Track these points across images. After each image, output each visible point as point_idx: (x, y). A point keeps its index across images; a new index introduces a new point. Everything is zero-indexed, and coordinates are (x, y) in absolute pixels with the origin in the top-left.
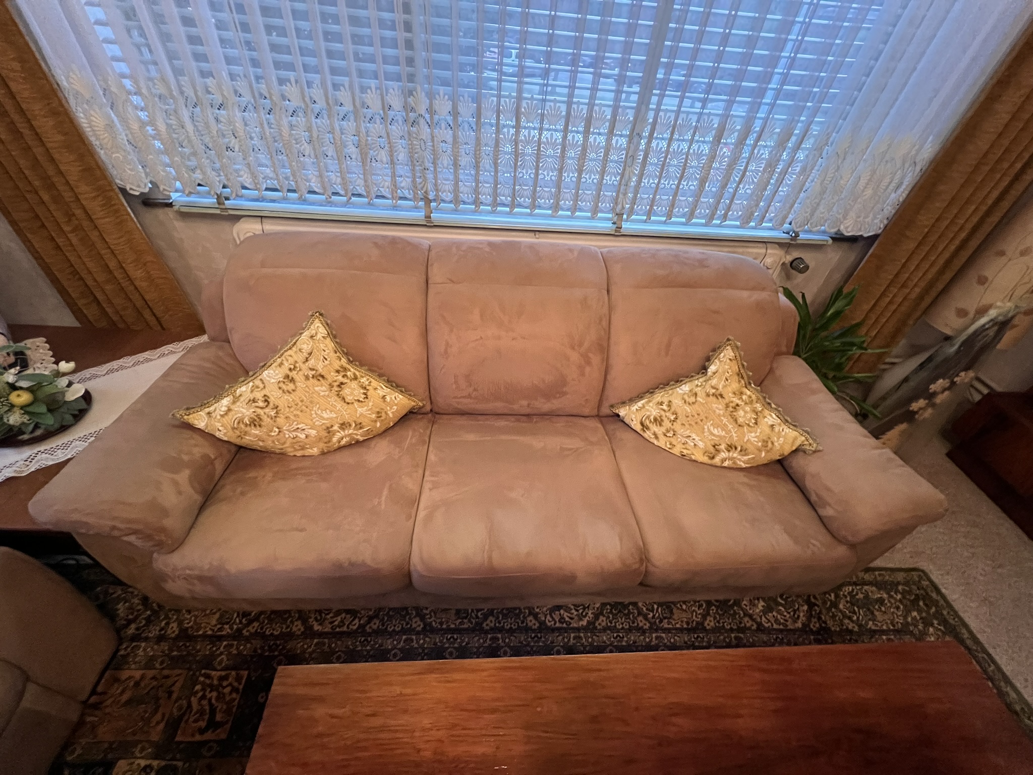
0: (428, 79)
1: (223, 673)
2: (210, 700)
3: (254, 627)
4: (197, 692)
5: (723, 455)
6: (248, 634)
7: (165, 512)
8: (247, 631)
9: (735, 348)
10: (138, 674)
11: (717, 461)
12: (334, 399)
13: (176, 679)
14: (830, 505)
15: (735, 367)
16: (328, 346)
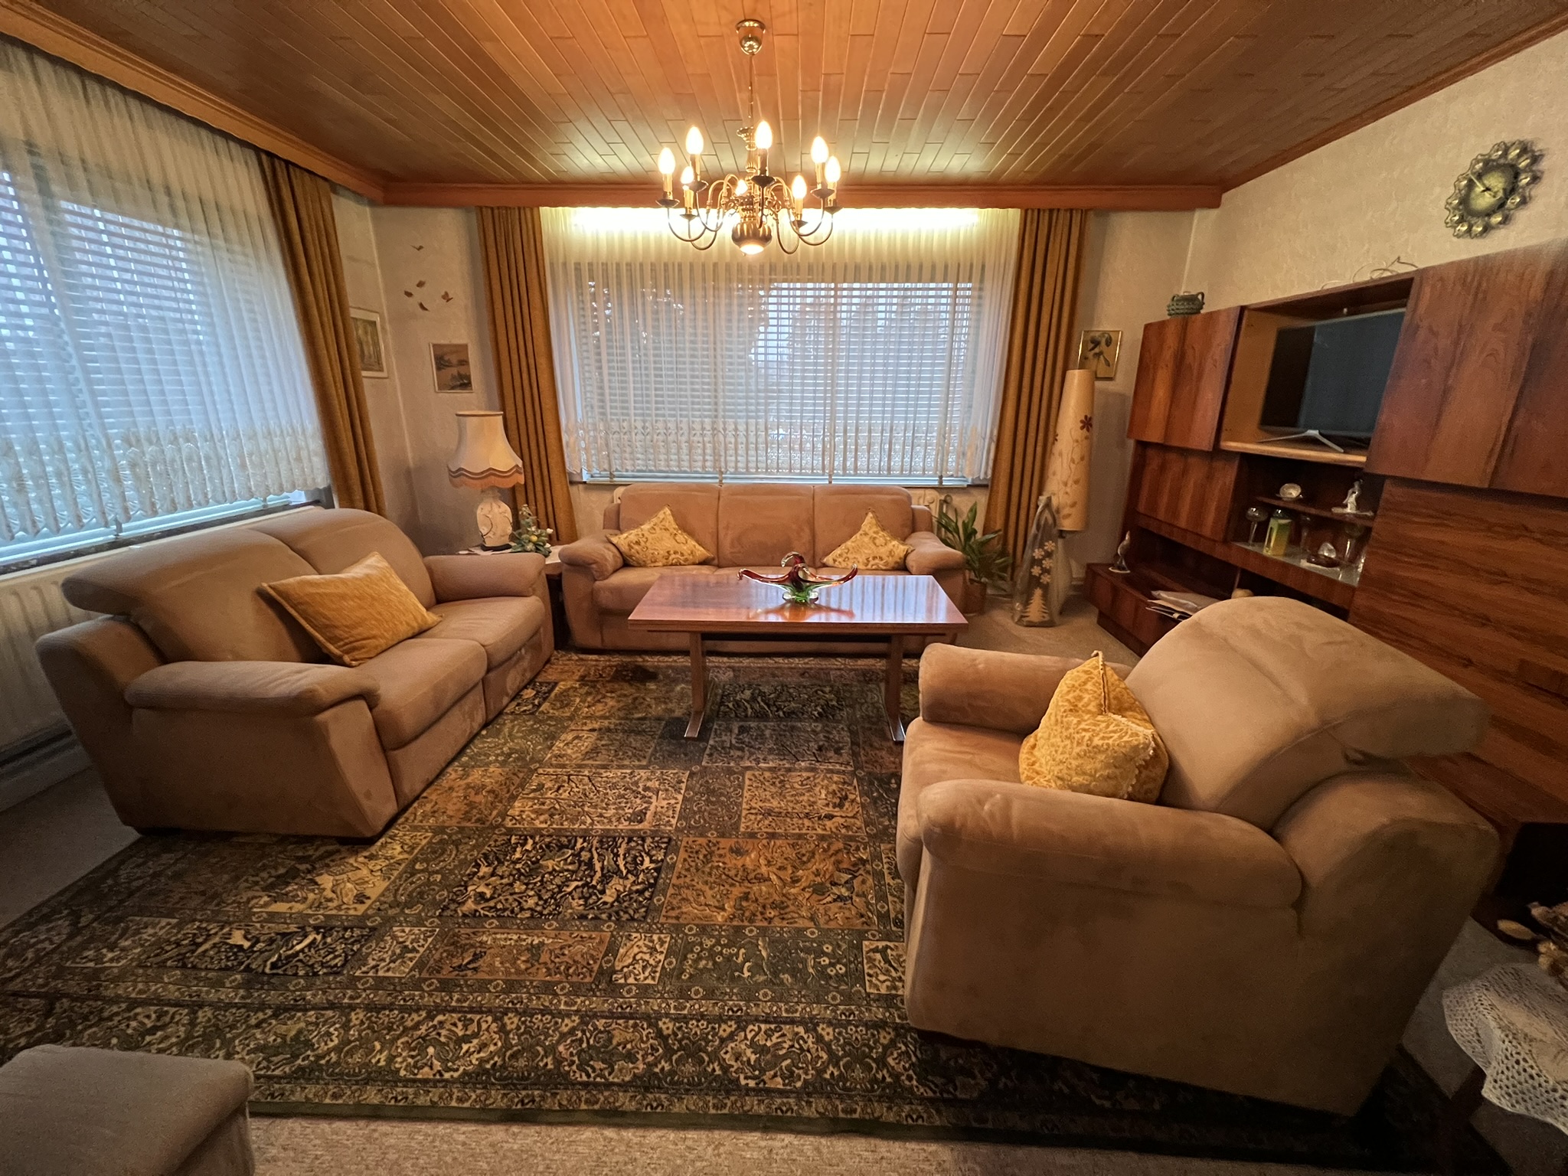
0: (724, 417)
12: (672, 540)
15: (874, 521)
16: (671, 518)
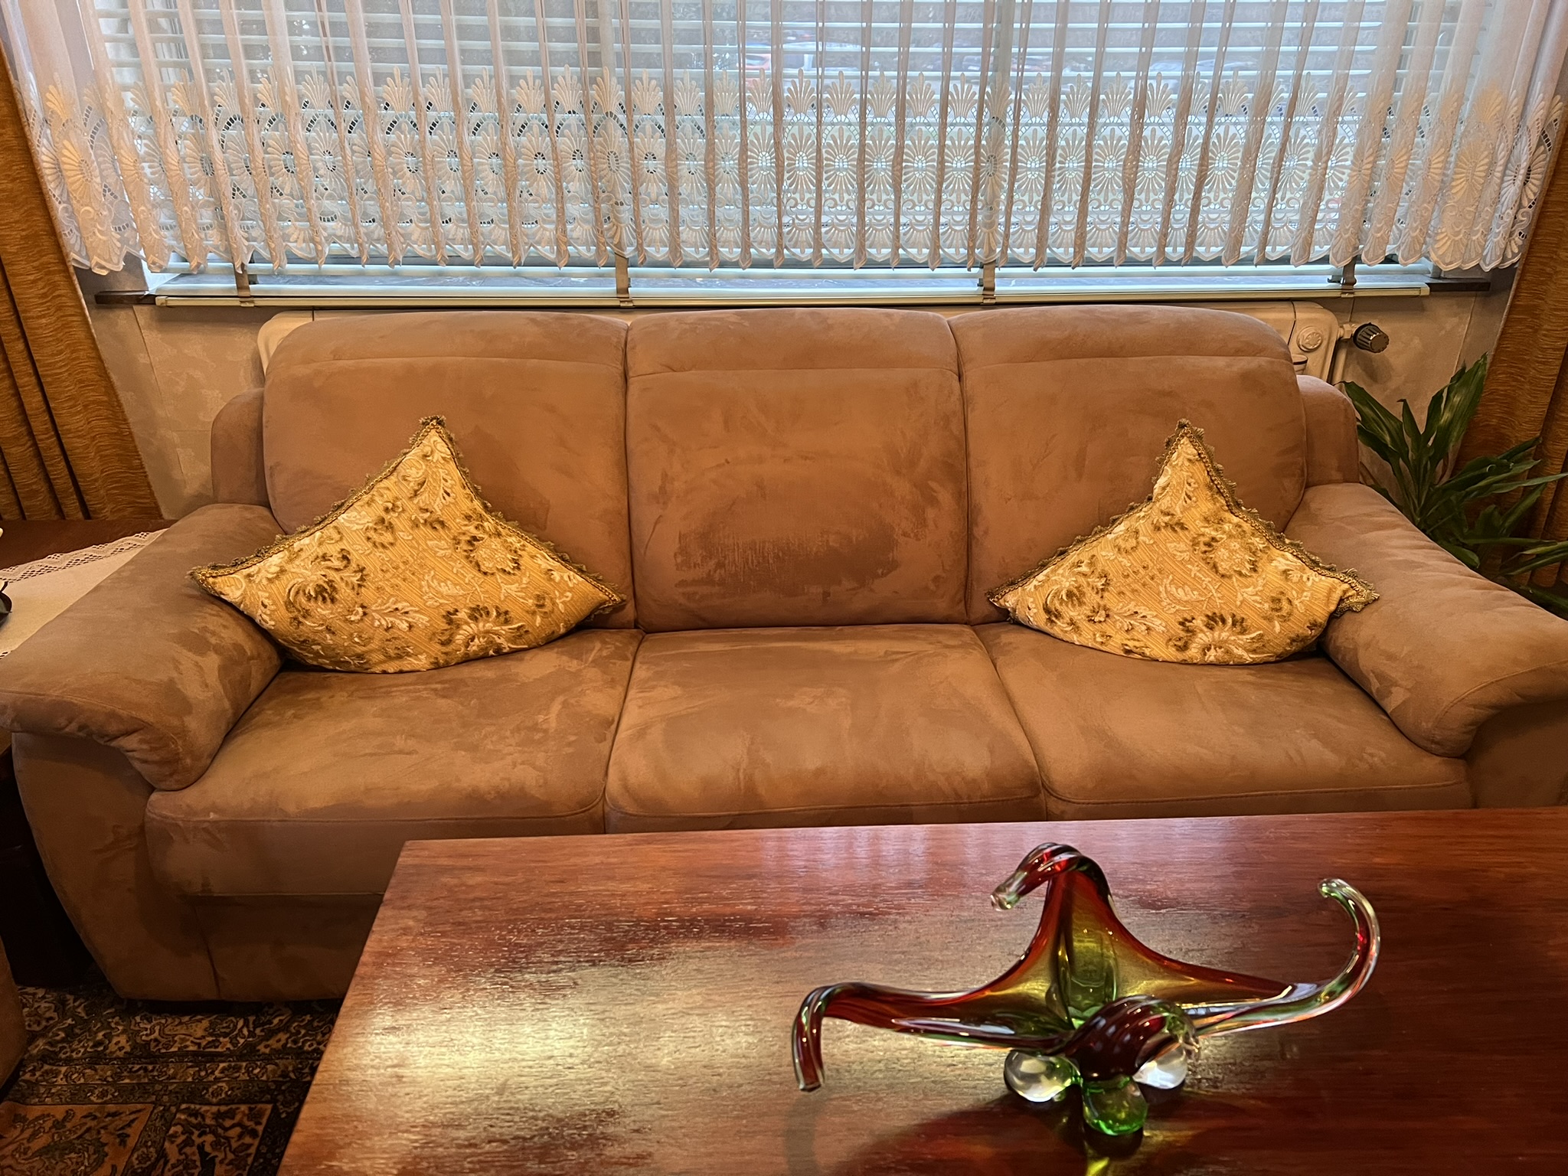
0: (622, 59)
1: (223, 1108)
2: (201, 1147)
3: (279, 1041)
4: (175, 1135)
5: (1203, 637)
6: (267, 1051)
7: (186, 707)
8: (266, 1047)
9: (1197, 439)
10: (59, 1112)
11: (1193, 652)
12: (460, 565)
13: (132, 1117)
14: (1396, 685)
15: (1200, 473)
16: (453, 475)
